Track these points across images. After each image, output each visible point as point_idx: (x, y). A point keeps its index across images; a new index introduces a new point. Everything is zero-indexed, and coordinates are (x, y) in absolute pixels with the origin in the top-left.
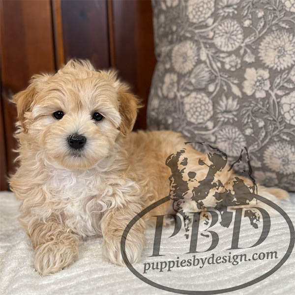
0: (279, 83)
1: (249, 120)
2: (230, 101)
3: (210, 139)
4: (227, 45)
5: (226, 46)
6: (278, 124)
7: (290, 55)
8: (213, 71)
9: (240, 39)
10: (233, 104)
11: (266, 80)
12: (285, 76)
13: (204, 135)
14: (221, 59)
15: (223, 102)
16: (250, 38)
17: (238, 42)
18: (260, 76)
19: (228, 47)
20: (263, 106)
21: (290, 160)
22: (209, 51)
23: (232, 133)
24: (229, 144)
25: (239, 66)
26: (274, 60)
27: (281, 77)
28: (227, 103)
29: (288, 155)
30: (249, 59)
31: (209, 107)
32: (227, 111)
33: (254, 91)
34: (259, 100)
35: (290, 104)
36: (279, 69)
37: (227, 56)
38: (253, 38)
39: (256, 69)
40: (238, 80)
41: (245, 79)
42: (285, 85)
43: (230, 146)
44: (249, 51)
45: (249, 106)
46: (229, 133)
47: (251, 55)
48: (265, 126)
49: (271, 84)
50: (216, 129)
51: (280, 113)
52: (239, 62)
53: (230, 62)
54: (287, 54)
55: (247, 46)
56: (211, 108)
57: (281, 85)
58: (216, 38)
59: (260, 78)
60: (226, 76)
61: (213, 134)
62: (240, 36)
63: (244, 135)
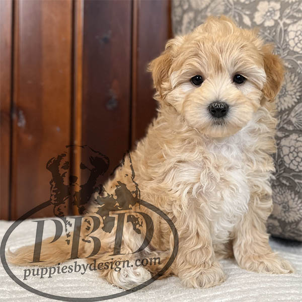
21: (290, 206)
29: (288, 202)
35: (290, 147)
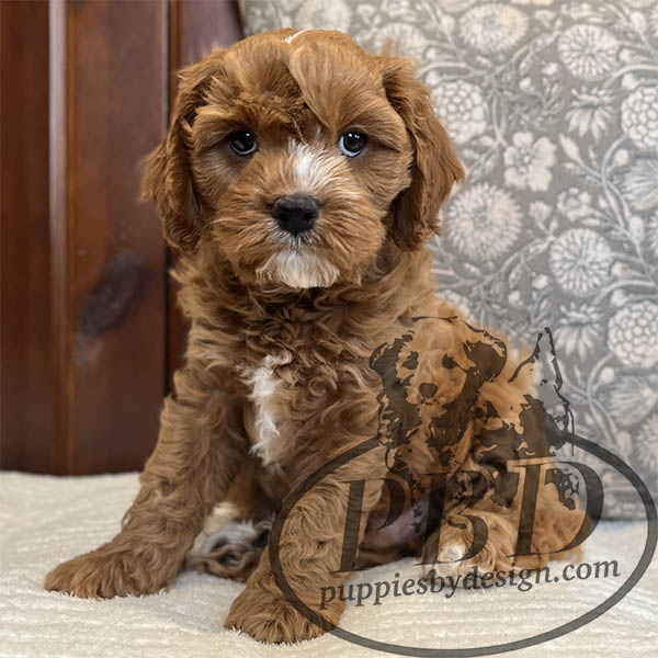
0: (487, 159)
1: (548, 89)
2: (583, 129)
3: (632, 56)
4: (583, 243)
5: (585, 239)
6: (494, 84)
7: (464, 211)
8: (617, 191)
9: (557, 251)
10: (579, 121)
11: (511, 167)
12: (476, 172)
13: (643, 63)
14: (597, 214)
15: (599, 127)
16: (537, 250)
17: (560, 245)
18: (521, 173)
19: (582, 238)
20: (520, 117)
22: (625, 236)
23: (583, 66)
24: (593, 46)
25: (562, 197)
26: (493, 204)
27: (484, 170)
28: (590, 123)
30: (540, 209)
31: (630, 118)
32: (591, 107)
33: (536, 146)
34: (526, 128)
36: (486, 186)
37: (585, 218)
38: (532, 250)
39: (528, 188)
40: (564, 168)
41: (551, 169)
42: (476, 156)
43: (590, 44)
44: (541, 226)
45: (546, 118)
46: (590, 65)
47: (536, 215)
48: (519, 79)
49: (501, 159)
50: (616, 74)
51: (490, 103)
52: (560, 205)
53: (578, 207)
54: (469, 213)
55: (543, 236)
56: (625, 116)
57: (484, 156)
58: (606, 261)
59: (523, 169)
60: (588, 178)
61: (624, 64)
62: (556, 257)
63: (561, 63)
